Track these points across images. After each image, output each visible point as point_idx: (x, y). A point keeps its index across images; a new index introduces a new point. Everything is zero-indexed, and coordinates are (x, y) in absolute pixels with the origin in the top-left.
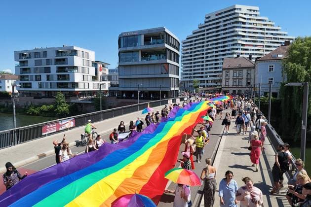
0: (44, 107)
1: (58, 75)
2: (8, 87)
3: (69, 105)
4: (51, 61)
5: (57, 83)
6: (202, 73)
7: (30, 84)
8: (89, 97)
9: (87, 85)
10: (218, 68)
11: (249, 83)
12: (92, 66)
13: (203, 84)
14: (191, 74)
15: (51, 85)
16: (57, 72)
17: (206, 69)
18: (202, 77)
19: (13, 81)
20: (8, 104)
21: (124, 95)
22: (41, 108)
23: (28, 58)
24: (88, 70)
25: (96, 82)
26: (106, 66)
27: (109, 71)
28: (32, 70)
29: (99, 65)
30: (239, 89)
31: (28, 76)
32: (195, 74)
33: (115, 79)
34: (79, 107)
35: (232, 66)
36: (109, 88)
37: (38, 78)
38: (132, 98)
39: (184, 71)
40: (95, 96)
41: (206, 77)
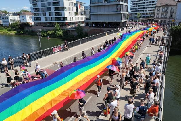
0: (49, 32)
1: (55, 13)
2: (28, 20)
3: (62, 31)
4: (51, 4)
5: (55, 17)
6: (144, 8)
7: (40, 18)
8: (74, 26)
9: (72, 18)
10: (154, 4)
11: (171, 16)
12: (75, 6)
13: (143, 16)
14: (136, 9)
15: (52, 19)
16: (54, 10)
17: (147, 5)
18: (143, 11)
19: (30, 16)
20: (29, 30)
21: (94, 25)
22: (48, 32)
23: (37, 2)
24: (72, 9)
25: (77, 16)
26: (83, 5)
27: (85, 7)
28: (40, 10)
29: (79, 5)
30: (164, 20)
31: (38, 13)
32: (139, 8)
33: (89, 14)
34: (68, 32)
35: (162, 5)
36: (85, 20)
37: (44, 14)
38: (98, 27)
39: (132, 7)
40: (77, 25)
41: (146, 10)
